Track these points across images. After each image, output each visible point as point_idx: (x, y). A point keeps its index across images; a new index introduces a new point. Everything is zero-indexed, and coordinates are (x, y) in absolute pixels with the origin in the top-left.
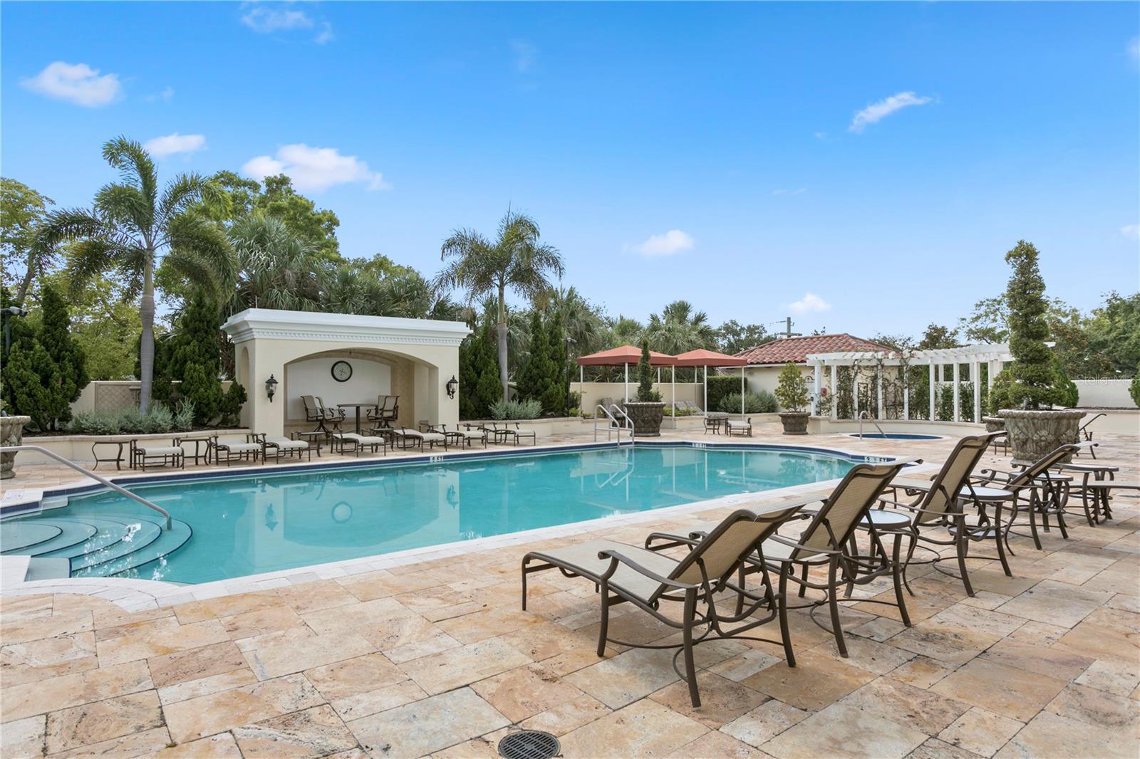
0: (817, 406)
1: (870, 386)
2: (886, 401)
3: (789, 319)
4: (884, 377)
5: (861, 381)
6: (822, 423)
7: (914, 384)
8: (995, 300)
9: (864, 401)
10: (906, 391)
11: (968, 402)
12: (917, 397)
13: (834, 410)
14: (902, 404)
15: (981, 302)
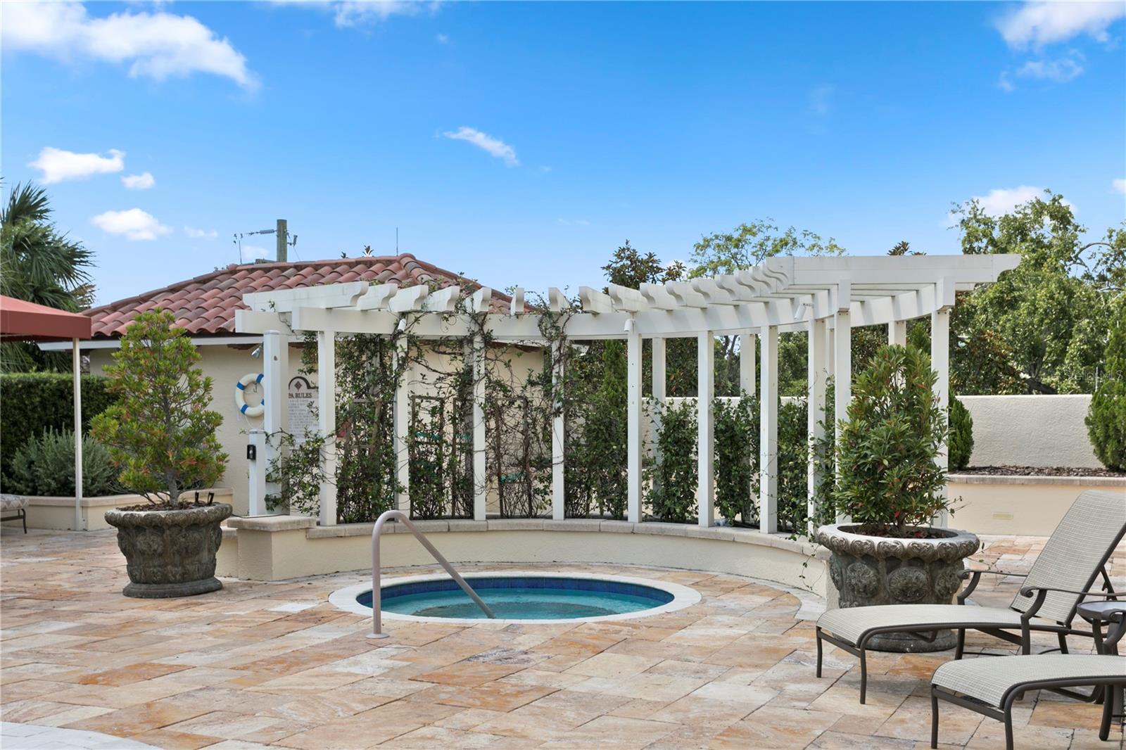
0: (268, 479)
1: (449, 407)
2: (498, 457)
3: (282, 224)
4: (494, 378)
5: (421, 390)
6: (277, 542)
7: (581, 401)
8: (729, 239)
9: (432, 459)
10: (558, 424)
11: (737, 459)
12: (588, 445)
13: (329, 494)
14: (545, 463)
15: (705, 240)
